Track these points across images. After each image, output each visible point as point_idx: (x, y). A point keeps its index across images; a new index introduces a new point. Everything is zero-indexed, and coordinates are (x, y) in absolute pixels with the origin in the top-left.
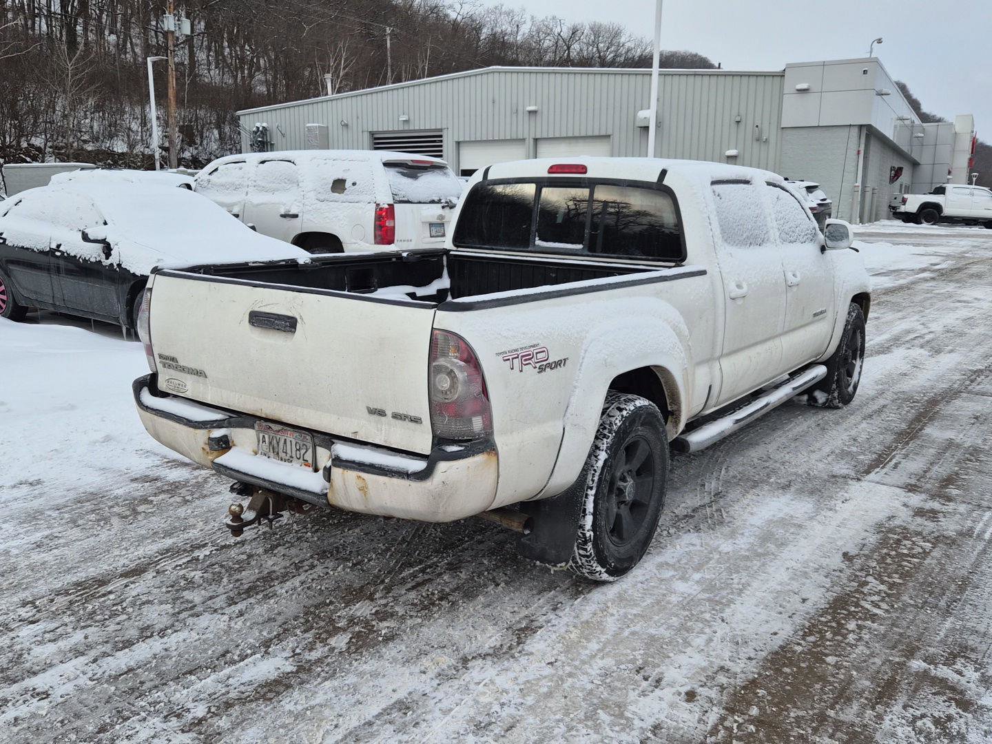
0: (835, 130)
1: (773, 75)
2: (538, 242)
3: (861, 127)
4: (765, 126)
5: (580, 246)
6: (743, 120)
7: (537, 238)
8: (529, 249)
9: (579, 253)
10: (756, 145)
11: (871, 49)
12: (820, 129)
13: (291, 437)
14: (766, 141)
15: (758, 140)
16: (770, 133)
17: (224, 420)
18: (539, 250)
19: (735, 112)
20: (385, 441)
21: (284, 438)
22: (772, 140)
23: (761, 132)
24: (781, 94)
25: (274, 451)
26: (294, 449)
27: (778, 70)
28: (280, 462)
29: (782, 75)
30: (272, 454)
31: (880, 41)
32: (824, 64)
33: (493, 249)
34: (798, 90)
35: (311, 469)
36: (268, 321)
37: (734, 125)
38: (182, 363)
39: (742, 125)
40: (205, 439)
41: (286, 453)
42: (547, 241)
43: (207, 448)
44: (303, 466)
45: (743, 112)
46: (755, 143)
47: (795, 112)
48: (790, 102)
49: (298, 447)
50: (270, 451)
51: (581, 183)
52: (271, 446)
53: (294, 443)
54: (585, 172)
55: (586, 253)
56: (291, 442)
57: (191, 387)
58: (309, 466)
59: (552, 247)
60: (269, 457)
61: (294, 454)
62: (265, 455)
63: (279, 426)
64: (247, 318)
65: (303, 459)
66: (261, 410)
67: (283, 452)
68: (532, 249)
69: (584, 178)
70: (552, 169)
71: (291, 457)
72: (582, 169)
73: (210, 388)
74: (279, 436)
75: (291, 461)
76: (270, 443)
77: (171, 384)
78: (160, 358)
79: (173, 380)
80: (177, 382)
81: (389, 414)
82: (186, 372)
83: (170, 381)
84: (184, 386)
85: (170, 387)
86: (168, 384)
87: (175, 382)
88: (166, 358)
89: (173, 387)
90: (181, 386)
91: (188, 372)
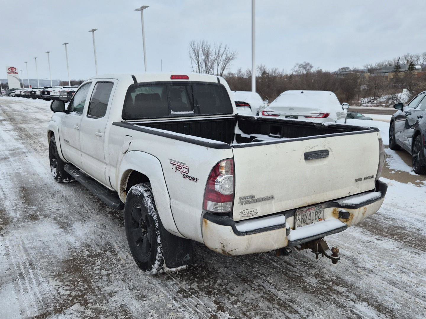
2: (172, 112)
5: (192, 112)
7: (171, 111)
8: (169, 116)
9: (193, 115)
18: (174, 116)
20: (360, 191)
21: (309, 212)
26: (314, 215)
28: (307, 226)
36: (317, 155)
38: (257, 196)
42: (176, 111)
43: (286, 236)
44: (319, 222)
49: (316, 214)
50: (302, 223)
51: (188, 83)
52: (303, 220)
53: (314, 212)
54: (188, 79)
55: (196, 115)
56: (313, 213)
57: (260, 209)
58: (322, 220)
59: (180, 114)
60: (301, 226)
61: (314, 219)
62: (299, 226)
63: (307, 208)
64: (303, 157)
65: (319, 218)
66: (306, 202)
67: (309, 220)
68: (171, 116)
69: (189, 81)
70: (172, 77)
71: (313, 220)
72: (187, 78)
73: (273, 204)
74: (307, 213)
75: (313, 222)
76: (302, 219)
77: (245, 214)
78: (240, 200)
79: (246, 211)
80: (249, 210)
81: (363, 179)
82: (259, 201)
83: (243, 212)
84: (254, 211)
85: (244, 216)
86: (242, 214)
87: (247, 211)
88: (245, 198)
89: (247, 215)
90: (252, 212)
91: (262, 200)
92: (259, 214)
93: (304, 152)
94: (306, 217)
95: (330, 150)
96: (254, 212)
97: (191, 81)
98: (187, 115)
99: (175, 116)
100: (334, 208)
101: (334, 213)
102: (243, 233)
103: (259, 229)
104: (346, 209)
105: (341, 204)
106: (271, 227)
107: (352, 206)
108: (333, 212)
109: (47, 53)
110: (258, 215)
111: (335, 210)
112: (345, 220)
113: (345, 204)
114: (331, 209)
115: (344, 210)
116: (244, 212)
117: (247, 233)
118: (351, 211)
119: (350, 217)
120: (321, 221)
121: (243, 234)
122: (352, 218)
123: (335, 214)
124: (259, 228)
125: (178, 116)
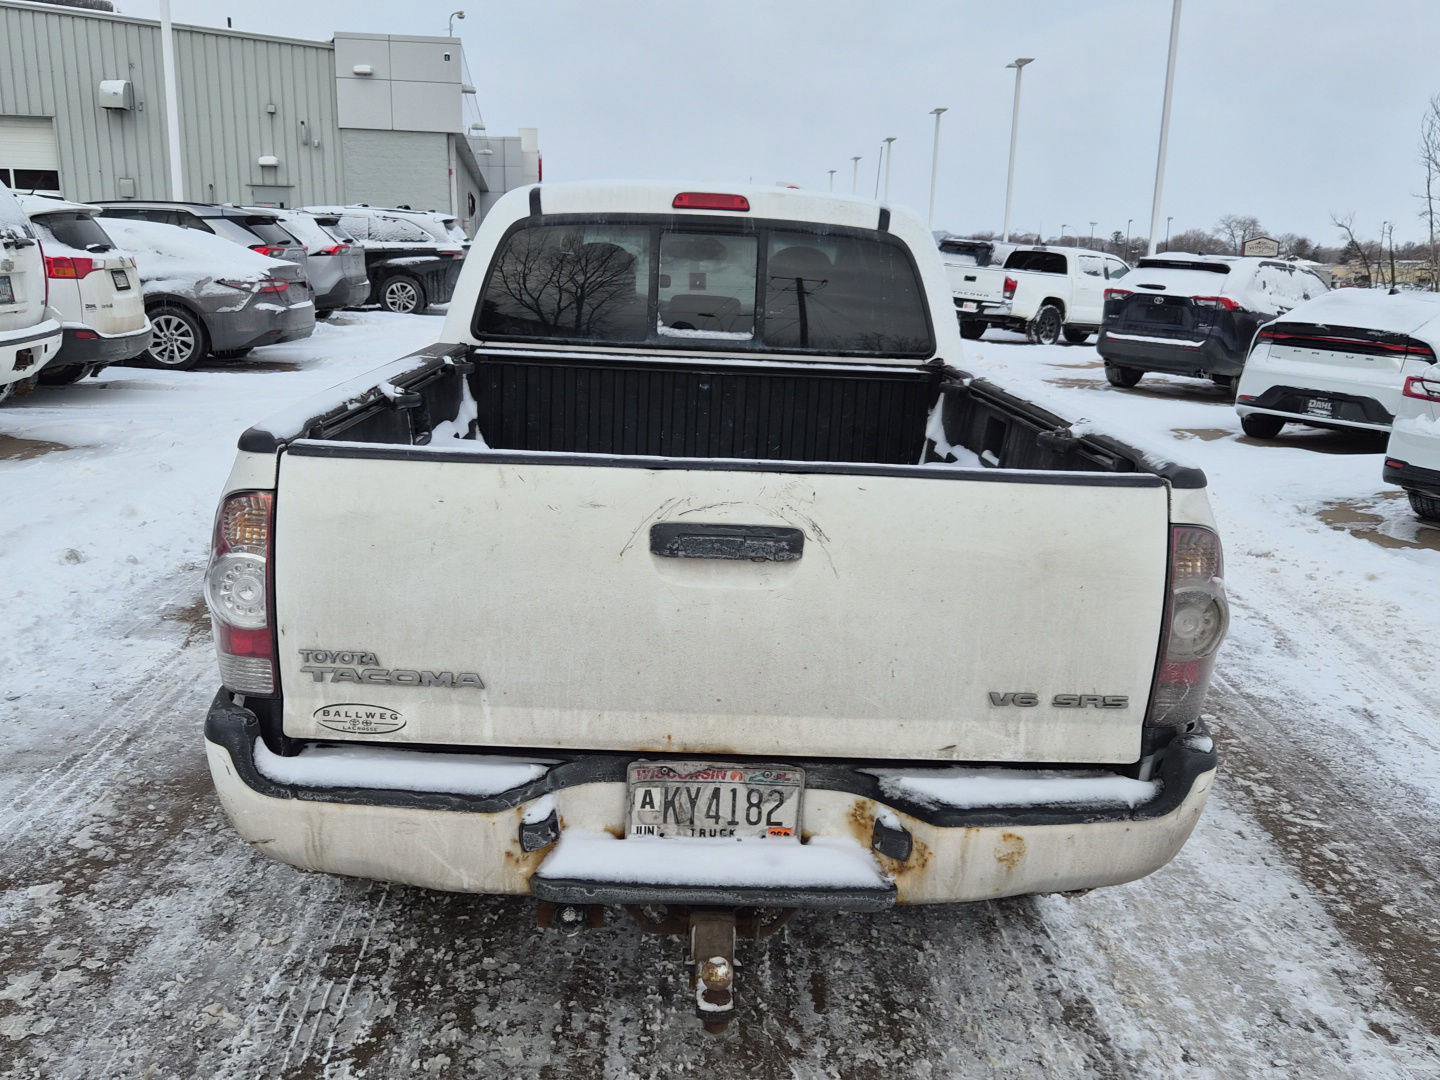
0: (415, 137)
1: (316, 47)
2: (662, 329)
3: (449, 135)
4: (315, 124)
5: (748, 336)
6: (280, 112)
7: (660, 323)
8: (647, 342)
9: (743, 346)
10: (304, 153)
11: (451, 25)
12: (395, 135)
13: (733, 784)
14: (319, 147)
15: (306, 144)
16: (323, 133)
17: (544, 777)
18: (666, 344)
19: (265, 99)
20: (1028, 754)
21: (712, 787)
22: (328, 147)
23: (309, 132)
24: (333, 79)
25: (680, 817)
26: (742, 803)
27: (323, 41)
28: (697, 839)
29: (330, 48)
30: (671, 827)
31: (461, 16)
32: (389, 39)
33: (567, 343)
34: (357, 74)
35: (794, 840)
36: (722, 543)
37: (266, 118)
38: (390, 662)
39: (279, 120)
40: (512, 832)
41: (717, 817)
42: (680, 326)
43: (517, 850)
44: (770, 838)
45: (277, 99)
46: (302, 148)
47: (357, 107)
48: (347, 89)
49: (754, 800)
50: (665, 821)
51: (742, 227)
52: (671, 810)
53: (742, 793)
54: (747, 209)
55: (760, 347)
56: (734, 791)
57: (417, 717)
58: (786, 834)
59: (693, 337)
60: (662, 835)
61: (740, 816)
62: (651, 832)
63: (697, 763)
64: (645, 540)
65: (769, 823)
66: (669, 737)
67: (708, 816)
68: (654, 343)
69: (748, 219)
70: (681, 200)
71: (733, 823)
72: (741, 203)
73: (487, 710)
74: (696, 786)
75: (732, 833)
76: (668, 804)
77: (337, 718)
78: (307, 660)
79: (346, 708)
80: (362, 711)
81: (1045, 699)
82: (407, 684)
83: (333, 710)
84: (388, 716)
85: (334, 725)
86: (326, 718)
87: (352, 711)
88: (334, 657)
89: (347, 725)
90: (377, 719)
91: (416, 682)
92: (410, 735)
93: (654, 521)
94: (693, 802)
95: (808, 532)
96: (383, 721)
97: (755, 219)
98: (723, 345)
99: (672, 343)
100: (861, 798)
101: (857, 818)
102: (279, 785)
103: (358, 788)
104: (903, 815)
105: (886, 786)
106: (420, 793)
107: (927, 809)
108: (853, 815)
109: (887, 143)
110: (402, 736)
111: (861, 807)
112: (896, 864)
113: (905, 792)
114: (848, 800)
115: (892, 819)
116: (337, 713)
117: (296, 790)
118: (921, 830)
119: (914, 855)
120: (783, 838)
121: (279, 792)
122: (923, 865)
123: (860, 824)
124: (361, 785)
125: (684, 344)
